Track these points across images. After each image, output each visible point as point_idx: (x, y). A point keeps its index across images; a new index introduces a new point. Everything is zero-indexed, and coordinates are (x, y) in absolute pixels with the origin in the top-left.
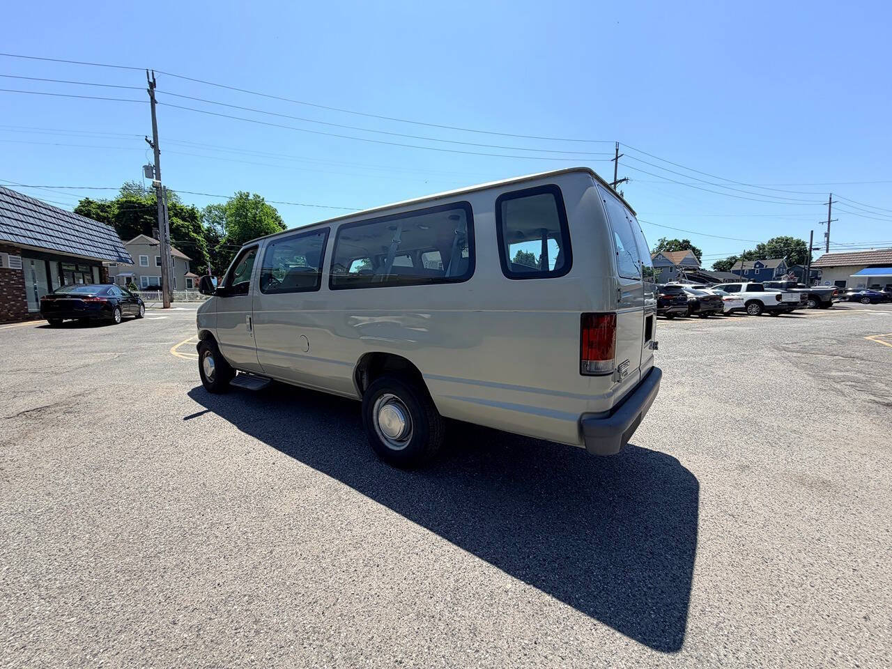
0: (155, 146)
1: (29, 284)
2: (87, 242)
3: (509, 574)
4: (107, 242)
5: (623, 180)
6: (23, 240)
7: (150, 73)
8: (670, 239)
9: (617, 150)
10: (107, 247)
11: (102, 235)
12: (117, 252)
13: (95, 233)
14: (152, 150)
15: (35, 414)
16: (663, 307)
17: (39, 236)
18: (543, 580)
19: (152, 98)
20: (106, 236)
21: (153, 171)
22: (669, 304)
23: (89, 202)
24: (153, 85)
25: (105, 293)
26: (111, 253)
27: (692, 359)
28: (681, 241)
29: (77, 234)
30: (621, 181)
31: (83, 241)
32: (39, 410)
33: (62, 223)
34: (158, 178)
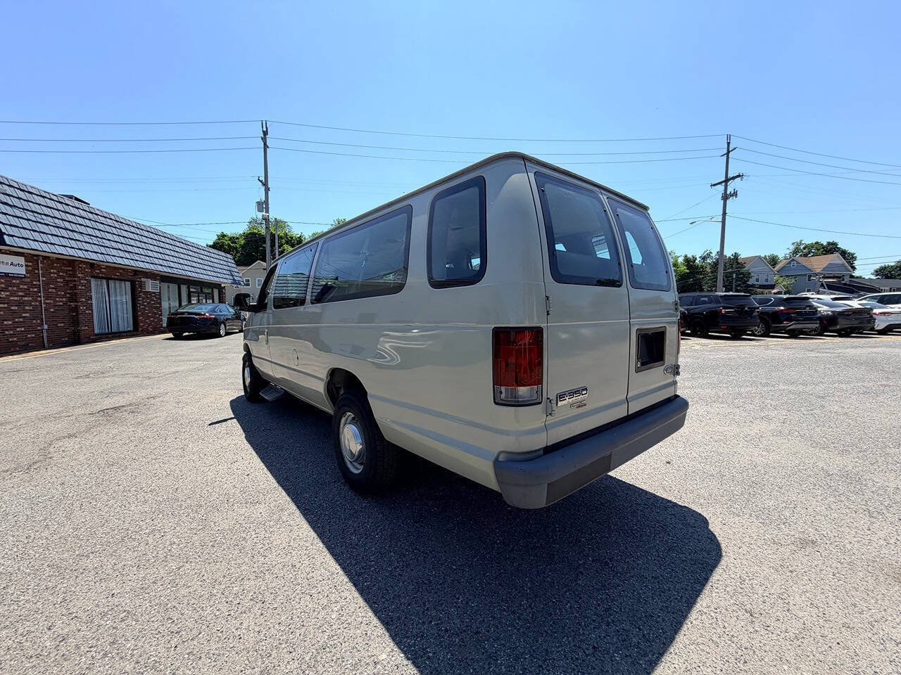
0: (265, 184)
1: (165, 305)
2: (209, 268)
3: (394, 640)
4: (225, 267)
5: (739, 176)
6: (160, 268)
7: (264, 123)
8: (809, 240)
9: (729, 144)
10: (225, 272)
11: (222, 262)
12: (232, 275)
13: (216, 261)
14: (263, 188)
15: (110, 412)
16: (782, 323)
17: (172, 265)
18: (429, 658)
19: (265, 144)
20: (225, 263)
21: (263, 206)
22: (790, 320)
23: (223, 236)
24: (265, 133)
25: (213, 310)
26: (227, 277)
27: (801, 388)
28: (825, 244)
29: (202, 262)
30: (733, 178)
31: (206, 267)
32: (115, 408)
33: (191, 253)
34: (267, 211)
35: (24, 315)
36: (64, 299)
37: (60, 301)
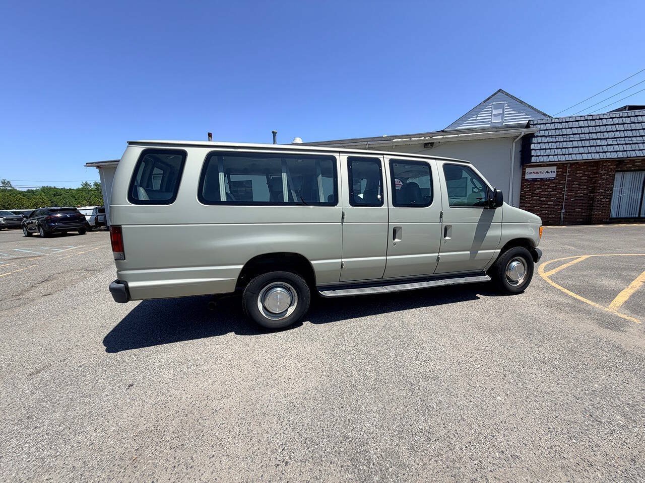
35: (549, 203)
36: (585, 192)
37: (581, 193)
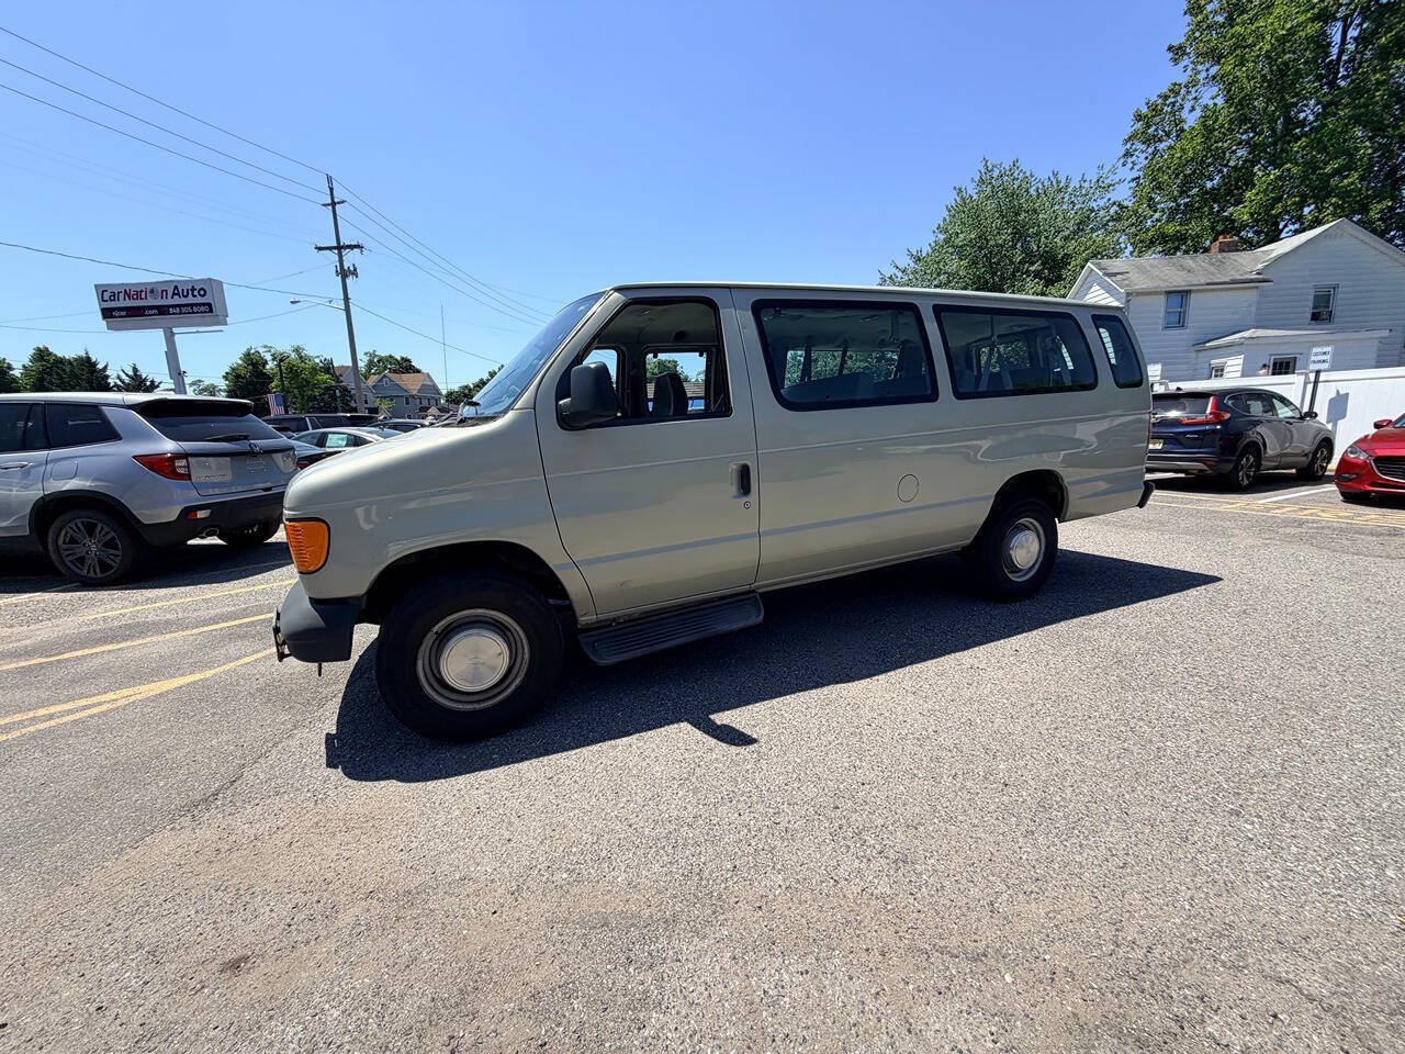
5: (357, 246)
9: (331, 190)
28: (399, 359)
30: (349, 247)
